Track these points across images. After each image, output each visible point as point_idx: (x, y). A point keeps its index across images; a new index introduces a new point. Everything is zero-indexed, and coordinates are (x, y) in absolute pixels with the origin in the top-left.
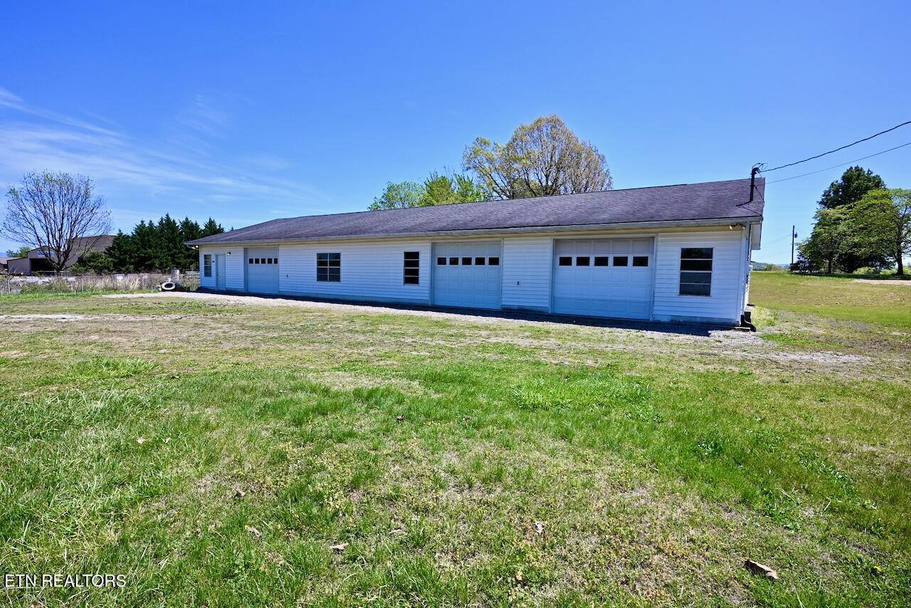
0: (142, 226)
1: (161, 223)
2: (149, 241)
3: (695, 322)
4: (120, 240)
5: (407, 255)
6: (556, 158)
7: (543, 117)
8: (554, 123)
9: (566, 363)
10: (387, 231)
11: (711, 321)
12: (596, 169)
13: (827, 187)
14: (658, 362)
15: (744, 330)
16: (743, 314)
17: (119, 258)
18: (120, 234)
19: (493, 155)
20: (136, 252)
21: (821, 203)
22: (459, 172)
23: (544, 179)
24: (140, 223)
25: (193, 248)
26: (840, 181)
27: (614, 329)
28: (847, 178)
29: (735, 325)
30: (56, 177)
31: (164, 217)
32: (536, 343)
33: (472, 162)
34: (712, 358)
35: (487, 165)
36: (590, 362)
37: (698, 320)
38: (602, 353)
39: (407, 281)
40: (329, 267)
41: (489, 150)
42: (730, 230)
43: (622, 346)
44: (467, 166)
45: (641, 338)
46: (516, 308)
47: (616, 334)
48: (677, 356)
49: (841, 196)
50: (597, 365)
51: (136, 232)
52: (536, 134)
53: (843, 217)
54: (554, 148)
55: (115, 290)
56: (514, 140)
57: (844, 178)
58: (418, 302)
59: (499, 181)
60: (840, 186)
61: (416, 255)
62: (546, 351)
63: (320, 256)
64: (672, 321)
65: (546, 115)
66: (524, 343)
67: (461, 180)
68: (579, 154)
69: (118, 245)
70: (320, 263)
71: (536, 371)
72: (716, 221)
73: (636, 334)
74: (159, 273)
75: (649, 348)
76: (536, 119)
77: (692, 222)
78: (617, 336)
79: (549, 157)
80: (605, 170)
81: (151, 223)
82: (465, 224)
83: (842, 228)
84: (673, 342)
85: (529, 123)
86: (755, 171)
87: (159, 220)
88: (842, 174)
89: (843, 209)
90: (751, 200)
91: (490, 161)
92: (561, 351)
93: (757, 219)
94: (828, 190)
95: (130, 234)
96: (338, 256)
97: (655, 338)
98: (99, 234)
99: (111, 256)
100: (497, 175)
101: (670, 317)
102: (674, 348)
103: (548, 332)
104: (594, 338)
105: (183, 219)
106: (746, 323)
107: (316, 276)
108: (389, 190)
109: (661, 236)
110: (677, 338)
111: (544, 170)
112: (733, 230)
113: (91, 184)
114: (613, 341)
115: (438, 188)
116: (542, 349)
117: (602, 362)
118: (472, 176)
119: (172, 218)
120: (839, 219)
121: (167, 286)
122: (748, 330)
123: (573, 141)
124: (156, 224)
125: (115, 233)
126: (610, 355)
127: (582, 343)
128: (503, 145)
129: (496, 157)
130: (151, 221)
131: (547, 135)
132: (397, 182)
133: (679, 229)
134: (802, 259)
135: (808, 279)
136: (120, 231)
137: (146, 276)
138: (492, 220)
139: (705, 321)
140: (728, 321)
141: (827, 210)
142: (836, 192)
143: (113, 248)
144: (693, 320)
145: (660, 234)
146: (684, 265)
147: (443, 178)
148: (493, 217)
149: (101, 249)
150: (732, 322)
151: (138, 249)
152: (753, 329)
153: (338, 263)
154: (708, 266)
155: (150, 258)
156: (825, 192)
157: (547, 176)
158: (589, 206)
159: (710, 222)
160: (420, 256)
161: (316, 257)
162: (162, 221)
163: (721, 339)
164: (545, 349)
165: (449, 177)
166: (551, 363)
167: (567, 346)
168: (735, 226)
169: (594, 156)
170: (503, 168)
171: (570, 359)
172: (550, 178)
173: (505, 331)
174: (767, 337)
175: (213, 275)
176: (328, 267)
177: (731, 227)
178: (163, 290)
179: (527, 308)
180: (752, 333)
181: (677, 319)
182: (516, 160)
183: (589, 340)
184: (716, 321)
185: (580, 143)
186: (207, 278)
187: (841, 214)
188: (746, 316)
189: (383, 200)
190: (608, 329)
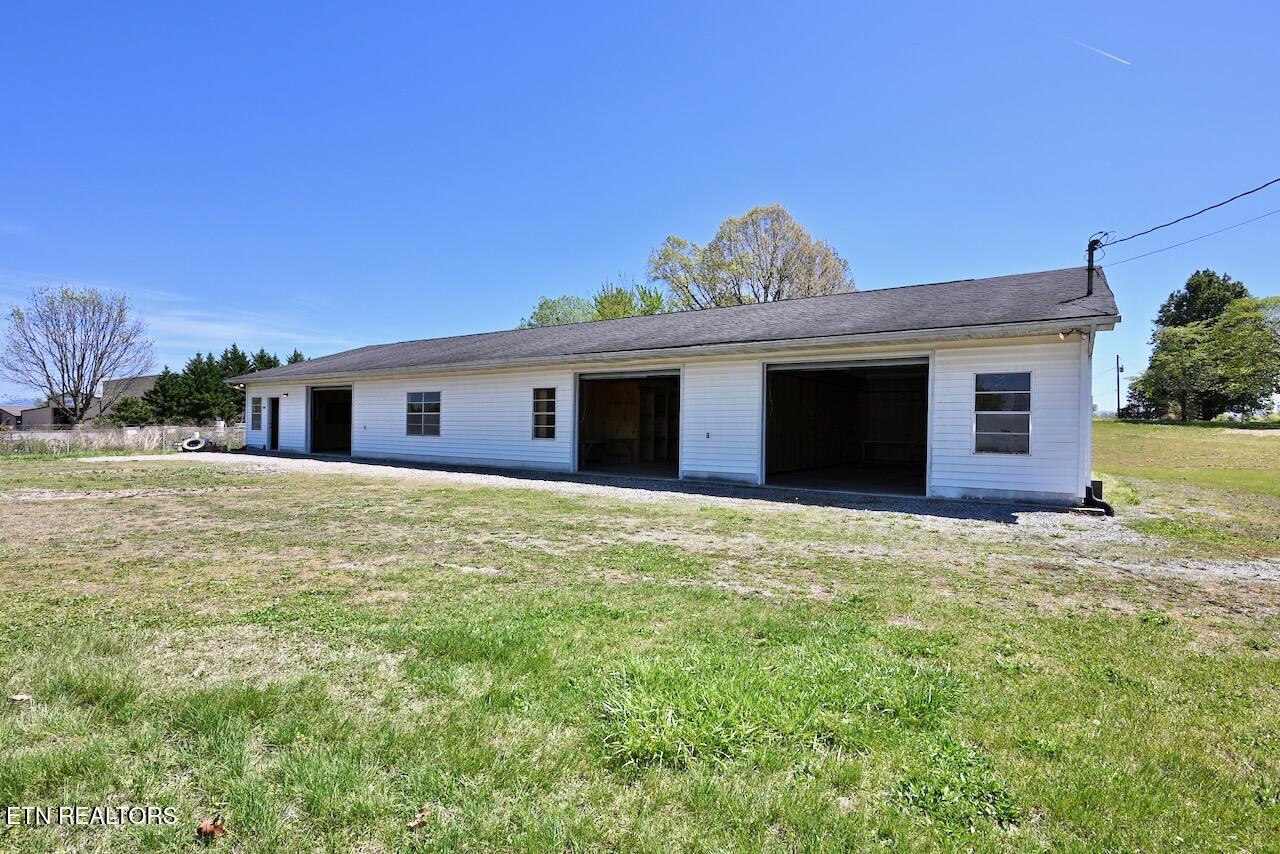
0: (197, 362)
1: (225, 357)
2: (206, 382)
3: (1004, 499)
4: (166, 381)
5: (537, 392)
6: (779, 263)
7: (760, 207)
8: (777, 216)
9: (767, 593)
10: (507, 356)
11: (1031, 497)
12: (835, 277)
13: (1164, 300)
14: (956, 591)
15: (1093, 514)
16: (1089, 485)
17: (162, 407)
18: (166, 373)
19: (690, 260)
20: (187, 397)
21: (1157, 322)
22: (642, 282)
23: (762, 291)
24: (196, 357)
25: (237, 387)
26: (1184, 291)
27: (866, 513)
28: (1194, 287)
29: (1075, 505)
30: (78, 293)
31: (230, 348)
32: (719, 543)
33: (662, 268)
34: (1061, 576)
35: (681, 274)
36: (816, 591)
37: (1011, 496)
38: (842, 567)
39: (537, 434)
40: (424, 415)
41: (685, 253)
42: (1061, 341)
43: (880, 549)
44: (654, 275)
45: (915, 532)
46: (706, 475)
47: (870, 523)
48: (990, 572)
49: (1185, 313)
50: (829, 599)
51: (189, 369)
52: (750, 231)
53: (1199, 338)
54: (776, 247)
55: (119, 450)
56: (720, 238)
57: (1189, 286)
58: (554, 467)
59: (699, 297)
60: (1184, 298)
61: (551, 392)
62: (731, 563)
63: (413, 396)
64: (964, 497)
65: (765, 205)
66: (694, 543)
67: (644, 294)
68: (812, 259)
69: (162, 387)
70: (411, 408)
71: (697, 615)
72: (1036, 325)
73: (904, 522)
74: (191, 425)
75: (933, 553)
76: (751, 210)
77: (994, 329)
78: (871, 527)
79: (769, 261)
80: (848, 281)
81: (210, 357)
82: (626, 343)
83: (1198, 354)
84: (973, 539)
85: (739, 217)
86: (1093, 246)
87: (222, 353)
88: (1186, 281)
89: (1199, 327)
90: (1090, 293)
91: (685, 267)
92: (762, 561)
93: (1108, 320)
94: (1166, 303)
95: (181, 373)
96: (437, 395)
97: (941, 530)
98: (135, 373)
99: (151, 402)
100: (696, 288)
101: (960, 490)
102: (981, 552)
103: (748, 520)
104: (829, 532)
105: (256, 352)
106: (1094, 501)
107: (405, 427)
108: (541, 307)
109: (941, 355)
110: (979, 531)
111: (762, 279)
112: (1065, 342)
113: (128, 304)
114: (864, 539)
115: (612, 304)
116: (726, 557)
117: (845, 589)
118: (663, 289)
119: (240, 349)
120: (1193, 341)
121: (190, 444)
122: (1100, 514)
123: (803, 239)
124: (218, 358)
125: (158, 371)
126: (859, 572)
127: (804, 543)
128: (703, 246)
129: (694, 263)
130: (210, 355)
131: (766, 231)
132: (553, 296)
133: (969, 342)
134: (1134, 402)
135: (1155, 430)
136: (166, 368)
137: (172, 430)
138: (669, 337)
139: (1022, 497)
140: (1064, 498)
141: (1172, 329)
142: (1178, 306)
143: (155, 392)
144: (1001, 495)
145: (938, 351)
146: (982, 403)
147: (619, 291)
148: (670, 333)
149: (137, 394)
150: (1071, 499)
151: (191, 393)
152: (1109, 512)
153: (437, 408)
154: (1024, 403)
155: (206, 406)
156: (1164, 306)
157: (766, 288)
158: (821, 312)
159: (1025, 327)
160: (557, 394)
161: (405, 398)
162: (226, 355)
163: (1060, 531)
164: (733, 558)
165: (628, 288)
166: (735, 593)
167: (776, 549)
168: (1068, 334)
169: (832, 261)
170: (704, 278)
171: (776, 583)
172: (770, 290)
173: (673, 519)
174: (1137, 526)
175: (262, 427)
176: (423, 413)
177: (1062, 336)
178: (185, 450)
179: (723, 476)
180: (1109, 518)
181: (973, 494)
182: (719, 266)
183: (819, 536)
184: (1042, 497)
185: (813, 242)
186: (256, 432)
187: (1196, 333)
188: (1096, 489)
189: (532, 321)
190: (854, 513)
